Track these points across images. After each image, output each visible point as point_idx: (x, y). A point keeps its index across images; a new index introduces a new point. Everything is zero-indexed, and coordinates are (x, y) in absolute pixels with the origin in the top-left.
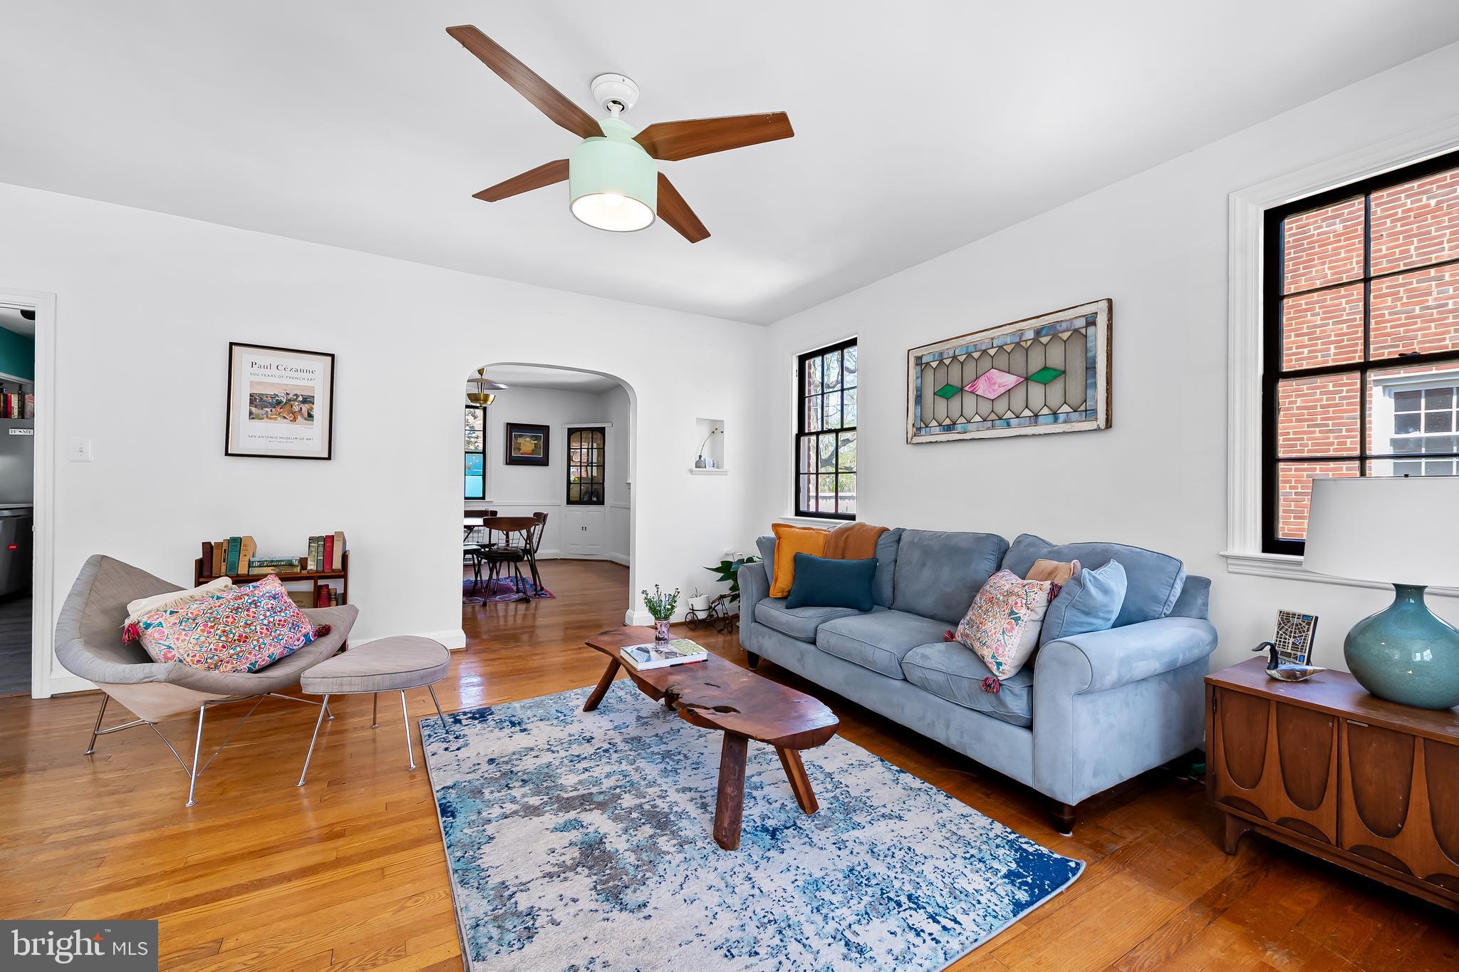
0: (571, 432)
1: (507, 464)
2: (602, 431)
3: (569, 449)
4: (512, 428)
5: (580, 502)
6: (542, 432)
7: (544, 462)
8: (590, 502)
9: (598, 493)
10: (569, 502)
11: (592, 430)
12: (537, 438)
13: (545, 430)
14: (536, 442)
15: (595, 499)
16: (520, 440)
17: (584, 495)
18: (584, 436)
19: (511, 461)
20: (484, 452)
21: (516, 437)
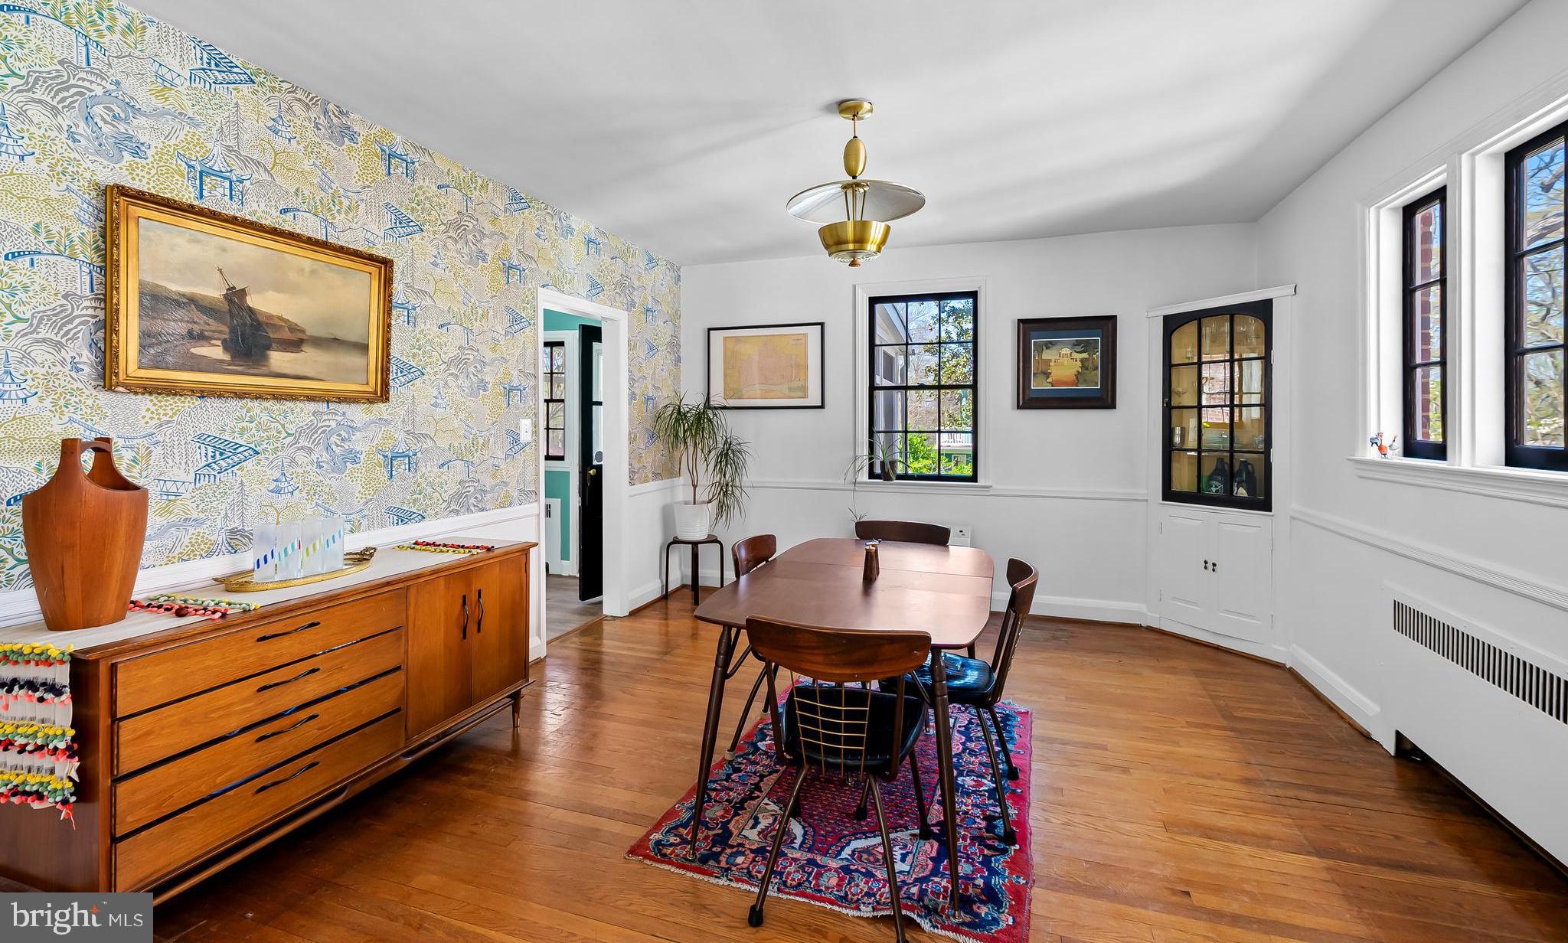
0: (1172, 324)
1: (1019, 407)
2: (1263, 310)
3: (1168, 366)
4: (1030, 329)
5: (1197, 497)
6: (1099, 331)
7: (1104, 398)
8: (1228, 500)
9: (1251, 476)
10: (1170, 494)
11: (1231, 313)
12: (1087, 347)
13: (1106, 326)
14: (1085, 355)
15: (1242, 492)
16: (1047, 355)
17: (1211, 478)
18: (1207, 331)
19: (1028, 400)
20: (974, 387)
21: (1040, 349)
